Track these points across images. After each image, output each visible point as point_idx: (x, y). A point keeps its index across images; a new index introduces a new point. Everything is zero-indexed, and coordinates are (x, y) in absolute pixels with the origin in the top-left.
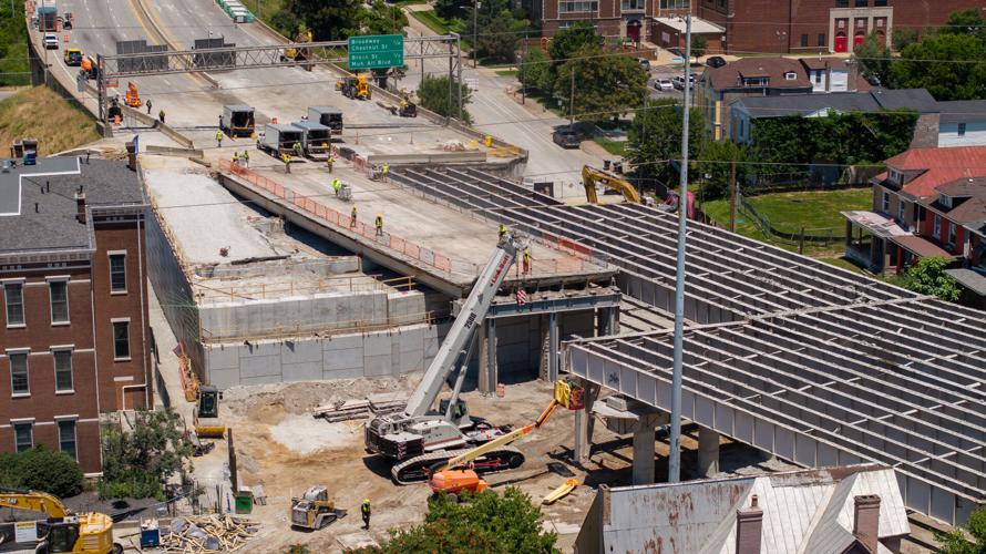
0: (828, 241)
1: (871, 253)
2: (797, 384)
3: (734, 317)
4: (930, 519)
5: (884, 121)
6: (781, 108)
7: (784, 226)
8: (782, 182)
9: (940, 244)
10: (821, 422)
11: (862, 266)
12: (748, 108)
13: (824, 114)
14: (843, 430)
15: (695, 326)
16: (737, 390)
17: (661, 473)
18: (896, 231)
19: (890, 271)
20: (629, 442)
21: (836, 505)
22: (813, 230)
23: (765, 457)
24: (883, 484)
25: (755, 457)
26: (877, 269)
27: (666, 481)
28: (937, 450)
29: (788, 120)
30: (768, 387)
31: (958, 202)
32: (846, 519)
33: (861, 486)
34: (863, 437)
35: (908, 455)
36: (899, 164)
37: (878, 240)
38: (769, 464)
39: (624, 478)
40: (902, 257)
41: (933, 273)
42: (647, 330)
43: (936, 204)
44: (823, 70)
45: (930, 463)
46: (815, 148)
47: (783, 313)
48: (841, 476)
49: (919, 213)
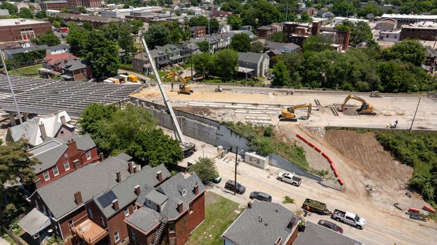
0: (36, 74)
1: (45, 75)
2: (40, 101)
3: (23, 91)
4: (74, 117)
5: (40, 52)
6: (17, 51)
7: (26, 73)
8: (22, 65)
9: (58, 71)
10: (47, 106)
11: (44, 78)
12: (10, 52)
13: (27, 51)
14: (52, 106)
15: (16, 95)
16: (29, 104)
17: (18, 122)
18: (49, 71)
19: (50, 78)
20: (8, 119)
21: (57, 119)
22: (32, 73)
23: (37, 115)
24: (64, 113)
25: (35, 115)
26: (47, 78)
27: (20, 124)
28: (70, 106)
29: (20, 54)
30: (35, 102)
31: (59, 64)
32: (59, 121)
33: (60, 115)
34: (56, 107)
35: (65, 108)
36: (45, 59)
37: (46, 73)
38: (39, 115)
39: (10, 125)
40: (51, 75)
41: (58, 77)
42: (4, 98)
43: (55, 65)
44: (24, 43)
45: (70, 108)
46: (27, 58)
47: (32, 89)
48: (55, 114)
49: (52, 67)
